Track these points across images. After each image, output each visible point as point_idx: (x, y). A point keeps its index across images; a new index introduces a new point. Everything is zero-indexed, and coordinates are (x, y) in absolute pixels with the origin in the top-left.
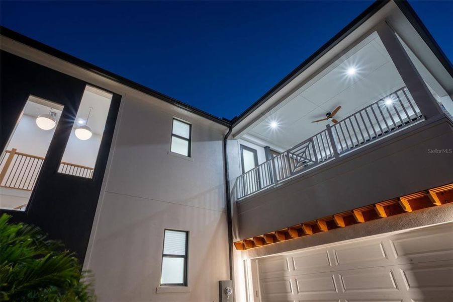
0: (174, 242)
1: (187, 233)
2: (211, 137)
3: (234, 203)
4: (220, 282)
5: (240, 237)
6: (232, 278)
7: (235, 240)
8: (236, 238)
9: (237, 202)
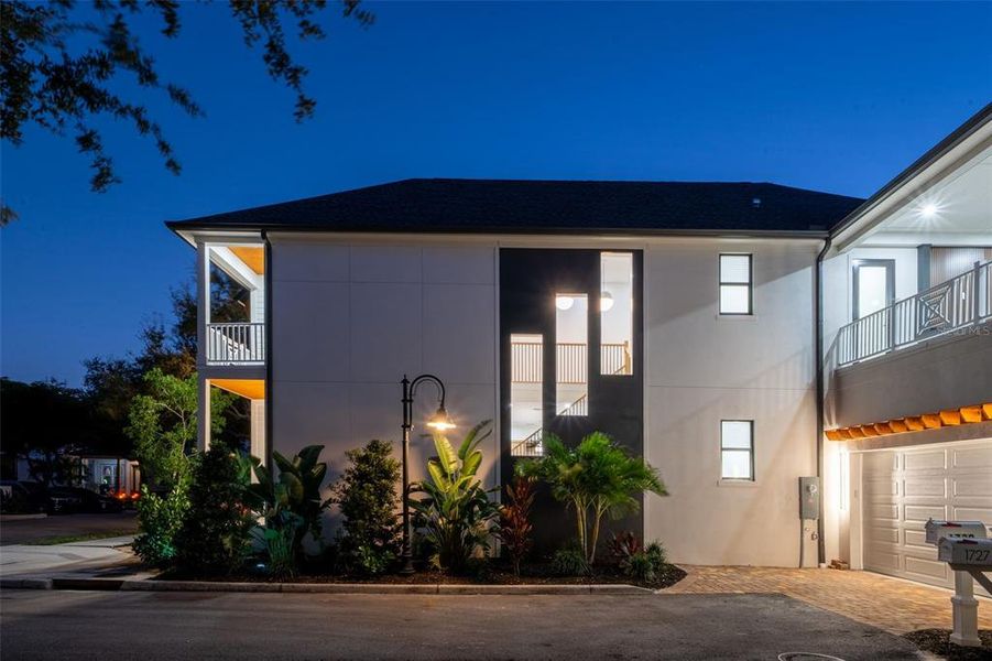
0: (735, 434)
1: (752, 422)
2: (790, 266)
3: (830, 374)
4: (800, 479)
5: (837, 422)
6: (818, 475)
7: (827, 428)
8: (831, 424)
9: (836, 371)
